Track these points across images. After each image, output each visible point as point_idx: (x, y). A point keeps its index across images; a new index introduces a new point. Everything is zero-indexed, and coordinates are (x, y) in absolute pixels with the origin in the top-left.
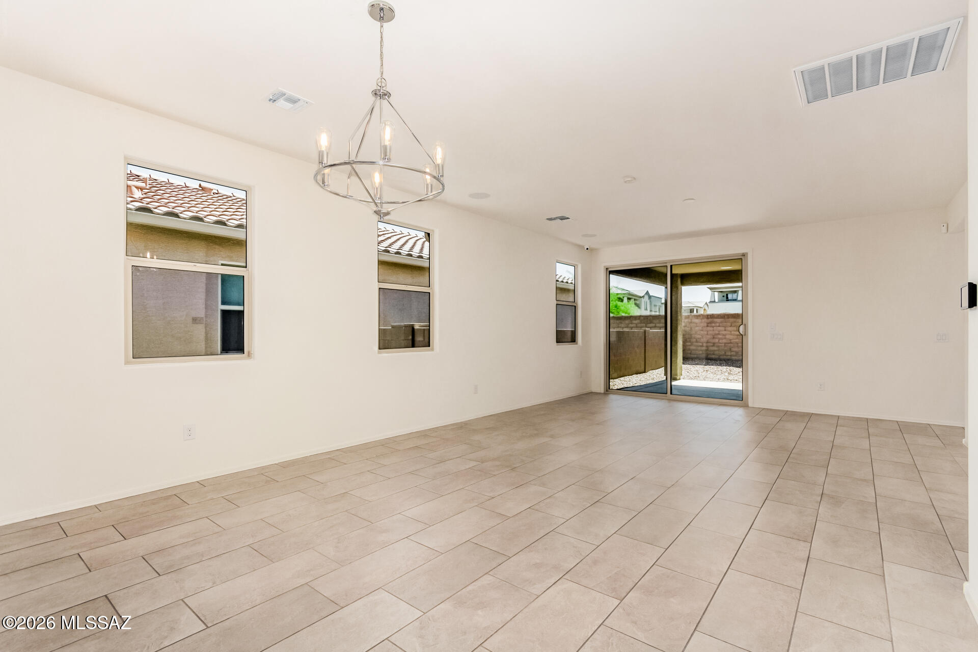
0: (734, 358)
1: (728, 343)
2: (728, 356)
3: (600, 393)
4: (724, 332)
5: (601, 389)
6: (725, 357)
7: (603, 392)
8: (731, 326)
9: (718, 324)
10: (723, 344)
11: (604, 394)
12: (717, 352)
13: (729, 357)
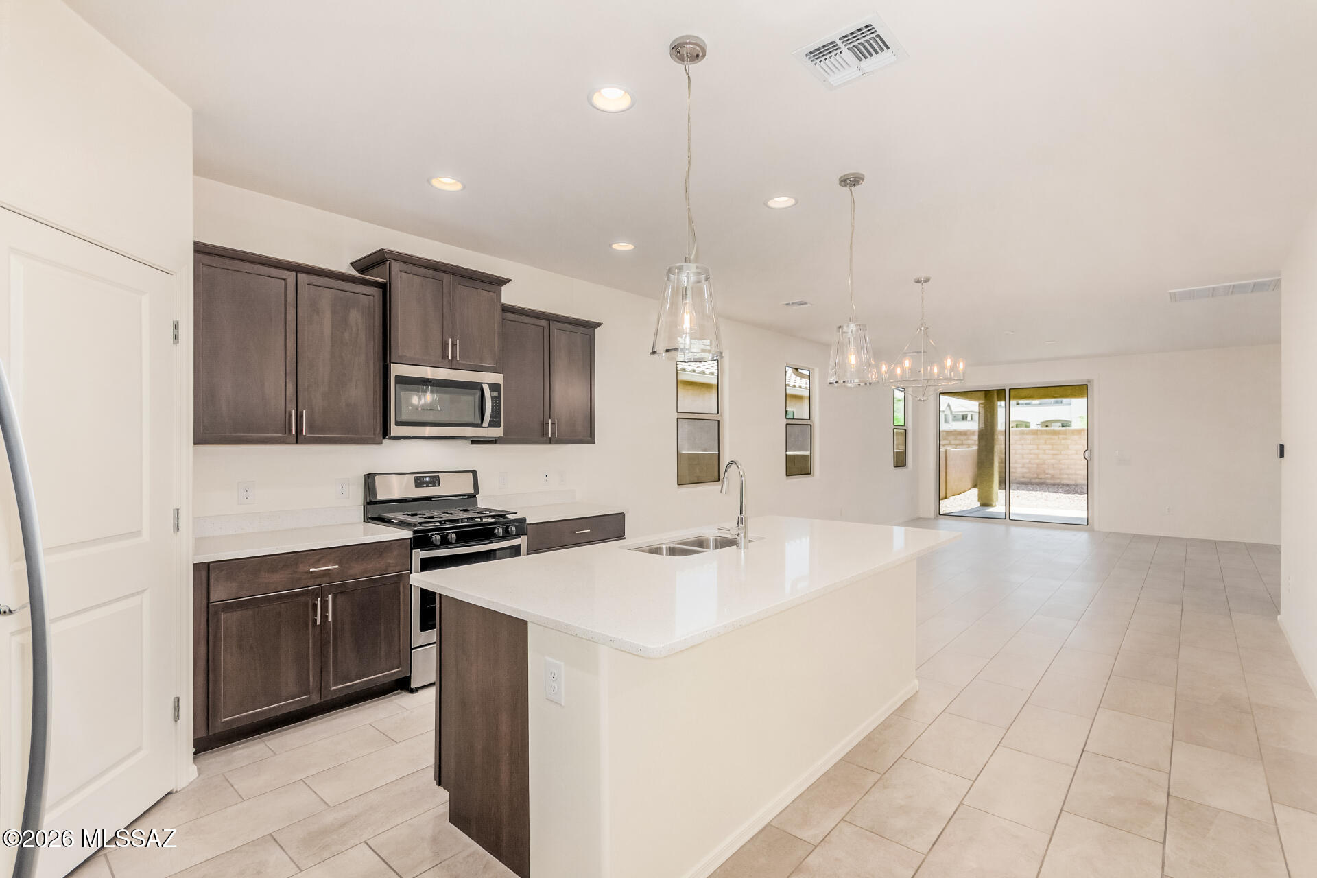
0: (1048, 481)
1: (1042, 464)
2: (1041, 479)
3: (929, 519)
4: (1037, 451)
5: (932, 514)
6: (1037, 480)
7: (933, 517)
8: (1045, 444)
9: (1028, 442)
10: (1035, 466)
11: (935, 518)
12: (1027, 475)
13: (1042, 481)
